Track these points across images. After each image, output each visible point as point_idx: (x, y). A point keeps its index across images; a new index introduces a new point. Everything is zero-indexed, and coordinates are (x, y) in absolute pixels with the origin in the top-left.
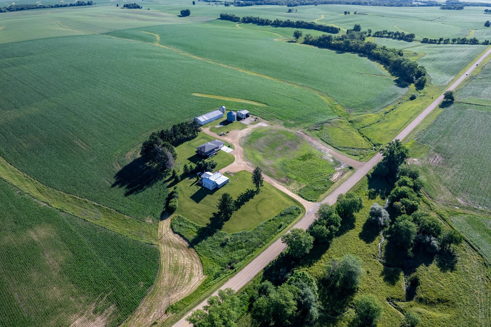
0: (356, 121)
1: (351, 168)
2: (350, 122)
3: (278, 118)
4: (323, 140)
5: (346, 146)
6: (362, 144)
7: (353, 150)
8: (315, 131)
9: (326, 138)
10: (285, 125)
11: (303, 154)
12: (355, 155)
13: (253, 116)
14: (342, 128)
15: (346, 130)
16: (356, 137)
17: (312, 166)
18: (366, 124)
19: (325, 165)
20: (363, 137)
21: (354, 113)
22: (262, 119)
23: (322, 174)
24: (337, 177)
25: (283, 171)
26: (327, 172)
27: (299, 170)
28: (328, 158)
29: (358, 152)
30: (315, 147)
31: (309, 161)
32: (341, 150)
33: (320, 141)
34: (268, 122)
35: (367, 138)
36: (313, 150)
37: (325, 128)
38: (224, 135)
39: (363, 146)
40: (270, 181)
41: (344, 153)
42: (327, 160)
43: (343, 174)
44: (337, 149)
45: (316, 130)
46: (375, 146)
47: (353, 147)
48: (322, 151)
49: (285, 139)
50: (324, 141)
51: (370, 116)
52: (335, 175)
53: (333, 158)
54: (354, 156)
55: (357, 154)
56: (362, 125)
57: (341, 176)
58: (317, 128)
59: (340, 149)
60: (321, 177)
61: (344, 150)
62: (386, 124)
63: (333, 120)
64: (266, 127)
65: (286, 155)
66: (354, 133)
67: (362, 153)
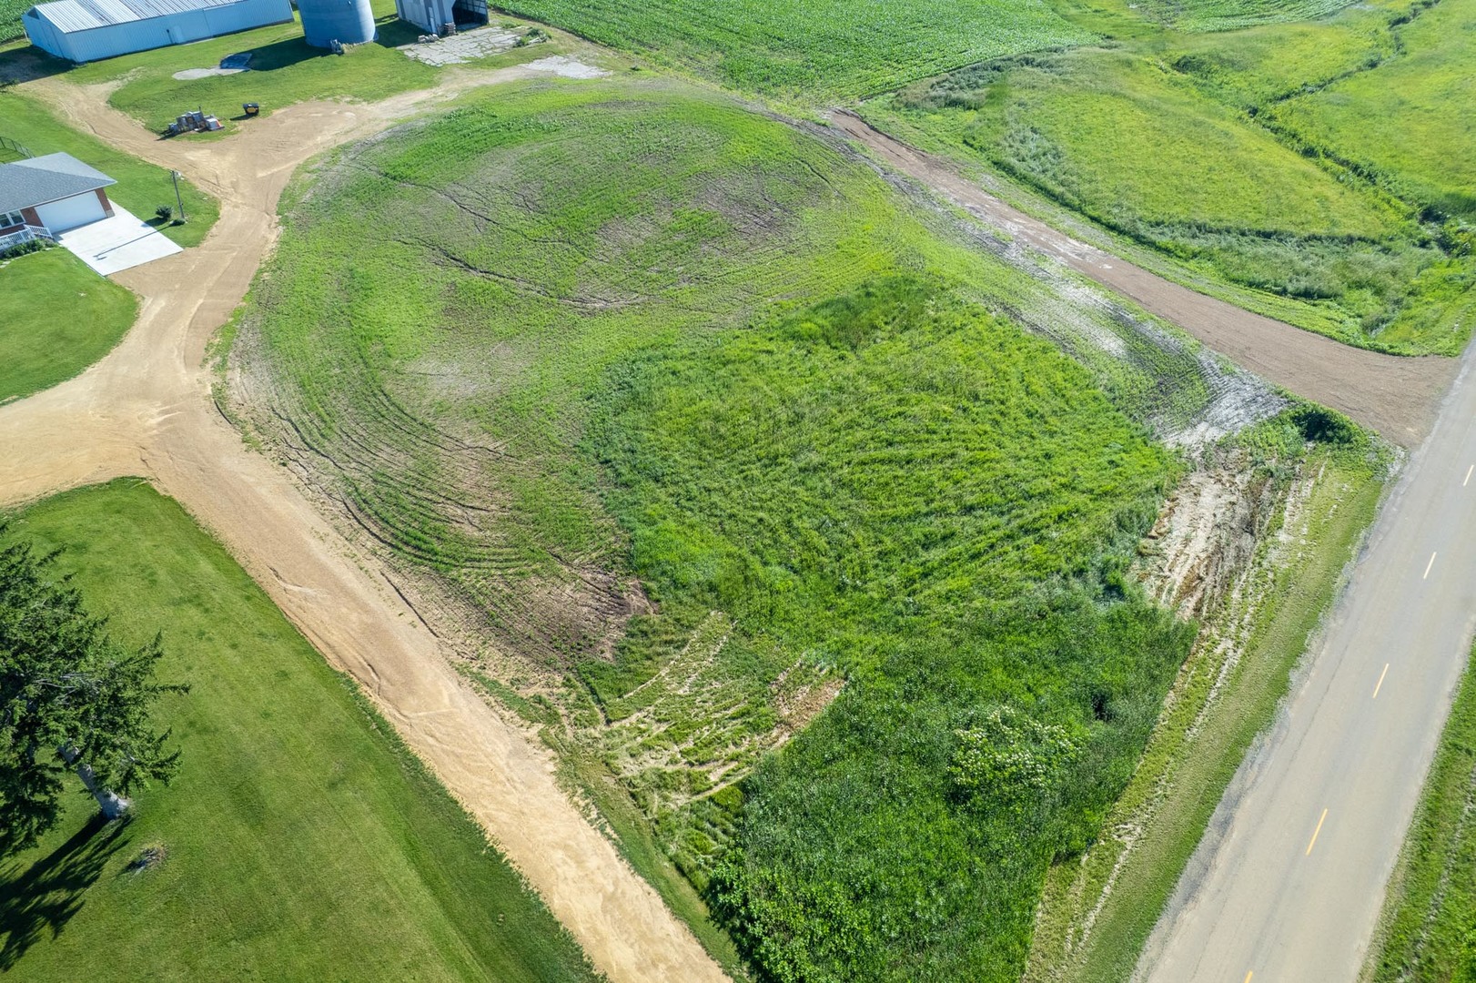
0: (1222, 62)
1: (1318, 426)
2: (1182, 65)
3: (687, 36)
4: (1010, 171)
5: (1203, 217)
6: (1324, 200)
7: (1263, 249)
8: (950, 110)
9: (1035, 157)
10: (731, 74)
11: (841, 279)
12: (1307, 294)
13: (515, 21)
14: (1138, 96)
15: (1172, 109)
16: (1261, 156)
17: (923, 406)
18: (1295, 82)
19: (1057, 392)
20: (1309, 153)
21: (1192, 24)
22: (571, 40)
23: (1030, 513)
24: (1200, 545)
25: (593, 473)
26: (1087, 478)
27: (774, 460)
28: (1075, 321)
29: (1325, 271)
30: (949, 226)
31: (890, 351)
32: (1167, 251)
33: (992, 179)
34: (609, 53)
35: (1344, 163)
36: (929, 245)
37: (1024, 96)
38: (207, 128)
39: (1337, 216)
40: (375, 632)
41: (1207, 274)
42: (1064, 343)
43: (1253, 494)
44: (1139, 239)
45: (954, 103)
46: (1429, 215)
47: (1269, 226)
48: (1013, 254)
49: (708, 162)
50: (1023, 179)
51: (1303, 34)
52: (1180, 525)
53: (1118, 321)
54: (1300, 304)
55: (1323, 286)
56: (1269, 81)
57: (1249, 526)
58: (967, 95)
59: (1164, 241)
60: (1033, 550)
61: (1194, 245)
62: (1438, 79)
63: (1070, 54)
64: (578, 85)
65: (686, 293)
66: (1238, 130)
67: (1363, 274)
